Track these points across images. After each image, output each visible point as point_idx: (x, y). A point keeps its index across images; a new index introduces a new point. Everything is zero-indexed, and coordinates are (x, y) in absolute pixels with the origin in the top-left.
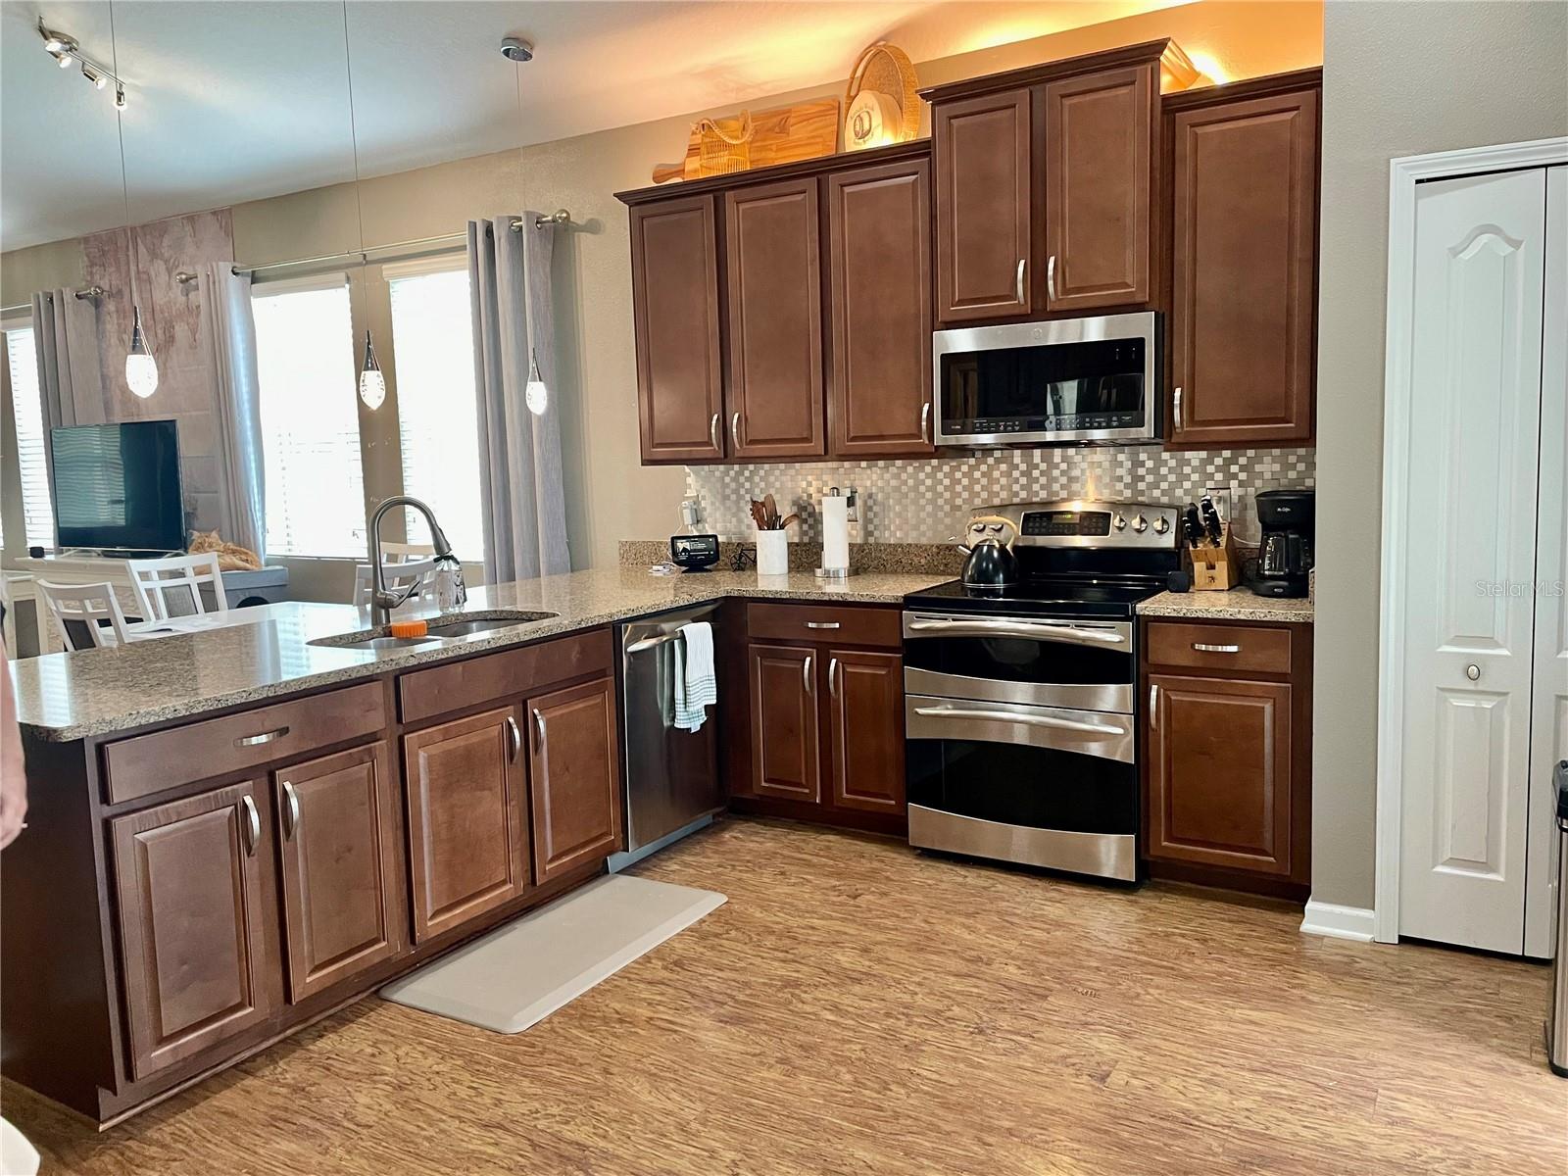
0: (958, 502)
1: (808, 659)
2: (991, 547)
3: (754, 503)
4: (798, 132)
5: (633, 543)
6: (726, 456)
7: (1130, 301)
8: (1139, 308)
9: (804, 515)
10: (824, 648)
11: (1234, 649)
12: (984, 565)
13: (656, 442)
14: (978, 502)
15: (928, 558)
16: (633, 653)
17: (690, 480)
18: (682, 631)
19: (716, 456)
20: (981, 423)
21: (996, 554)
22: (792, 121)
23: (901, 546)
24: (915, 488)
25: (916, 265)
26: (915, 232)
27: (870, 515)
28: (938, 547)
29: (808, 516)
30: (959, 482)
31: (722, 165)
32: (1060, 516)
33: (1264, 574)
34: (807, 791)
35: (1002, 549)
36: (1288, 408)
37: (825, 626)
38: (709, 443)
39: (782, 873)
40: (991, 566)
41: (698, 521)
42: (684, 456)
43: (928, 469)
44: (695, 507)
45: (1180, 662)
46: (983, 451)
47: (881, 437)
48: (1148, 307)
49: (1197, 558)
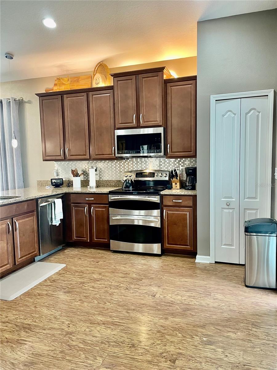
0: (121, 170)
1: (86, 207)
2: (129, 180)
3: (72, 170)
4: (82, 82)
5: (41, 181)
6: (65, 159)
7: (158, 125)
8: (160, 126)
9: (85, 174)
10: (90, 204)
11: (181, 201)
12: (127, 184)
13: (47, 155)
14: (126, 170)
15: (115, 183)
16: (41, 206)
17: (55, 165)
18: (54, 201)
19: (62, 159)
20: (126, 152)
21: (130, 182)
22: (80, 79)
23: (108, 180)
24: (111, 167)
26: (110, 106)
27: (101, 173)
28: (117, 181)
29: (85, 173)
30: (121, 166)
31: (63, 88)
32: (144, 173)
33: (187, 185)
34: (86, 239)
35: (131, 180)
36: (191, 149)
37: (90, 199)
38: (61, 156)
39: (80, 258)
40: (129, 185)
41: (58, 175)
42: (54, 159)
43: (114, 163)
44: (57, 172)
45: (170, 204)
46: (127, 158)
47: (103, 155)
48: (162, 126)
49: (173, 182)
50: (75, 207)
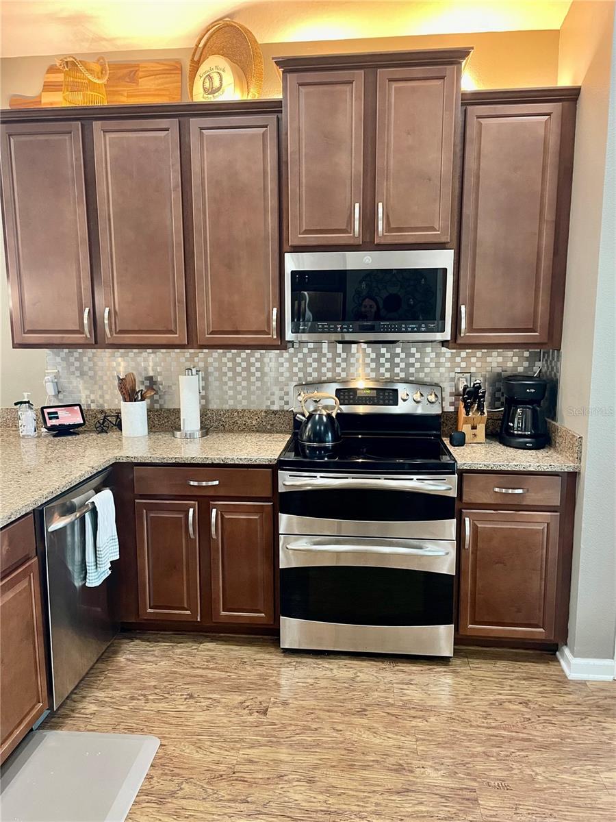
1: (191, 511)
2: (321, 415)
3: (119, 379)
4: (146, 84)
6: (96, 342)
7: (436, 241)
8: (441, 246)
10: (205, 501)
11: (520, 491)
12: (318, 428)
13: (25, 328)
15: (258, 420)
16: (52, 533)
18: (93, 502)
19: (87, 342)
22: (141, 74)
25: (265, 199)
26: (265, 172)
28: (266, 412)
30: (282, 365)
31: (79, 100)
32: (362, 391)
33: (513, 434)
34: (189, 612)
36: (535, 322)
37: (204, 484)
38: (81, 332)
40: (322, 428)
41: (59, 392)
42: (57, 342)
44: (56, 380)
45: (485, 501)
47: (237, 332)
48: (447, 246)
49: (466, 422)
50: (151, 508)
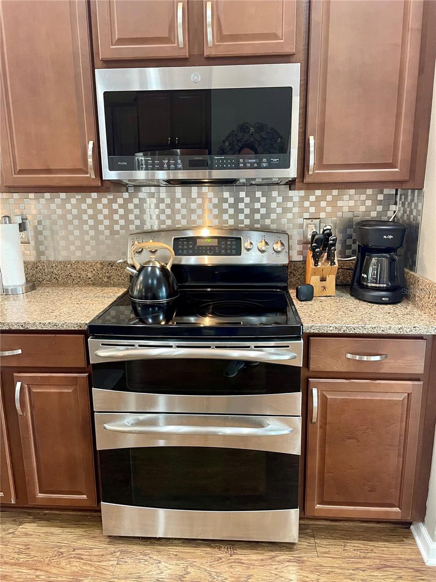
0: (116, 228)
2: (154, 267)
7: (279, 51)
10: (8, 374)
12: (150, 281)
14: (132, 228)
15: (94, 272)
23: (70, 263)
24: (78, 217)
27: (41, 238)
28: (101, 264)
30: (116, 212)
33: (367, 286)
34: (2, 494)
35: (163, 268)
36: (395, 156)
37: (8, 353)
40: (155, 282)
43: (89, 201)
46: (135, 186)
47: (49, 171)
49: (315, 274)
